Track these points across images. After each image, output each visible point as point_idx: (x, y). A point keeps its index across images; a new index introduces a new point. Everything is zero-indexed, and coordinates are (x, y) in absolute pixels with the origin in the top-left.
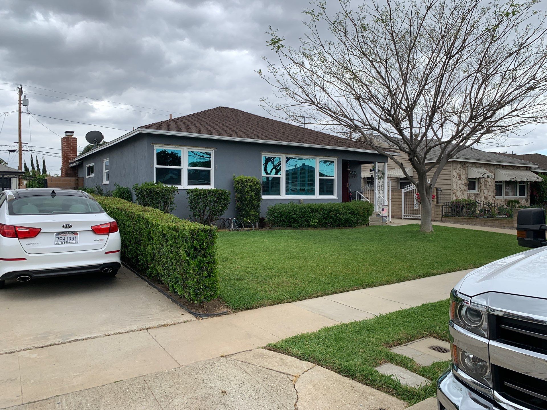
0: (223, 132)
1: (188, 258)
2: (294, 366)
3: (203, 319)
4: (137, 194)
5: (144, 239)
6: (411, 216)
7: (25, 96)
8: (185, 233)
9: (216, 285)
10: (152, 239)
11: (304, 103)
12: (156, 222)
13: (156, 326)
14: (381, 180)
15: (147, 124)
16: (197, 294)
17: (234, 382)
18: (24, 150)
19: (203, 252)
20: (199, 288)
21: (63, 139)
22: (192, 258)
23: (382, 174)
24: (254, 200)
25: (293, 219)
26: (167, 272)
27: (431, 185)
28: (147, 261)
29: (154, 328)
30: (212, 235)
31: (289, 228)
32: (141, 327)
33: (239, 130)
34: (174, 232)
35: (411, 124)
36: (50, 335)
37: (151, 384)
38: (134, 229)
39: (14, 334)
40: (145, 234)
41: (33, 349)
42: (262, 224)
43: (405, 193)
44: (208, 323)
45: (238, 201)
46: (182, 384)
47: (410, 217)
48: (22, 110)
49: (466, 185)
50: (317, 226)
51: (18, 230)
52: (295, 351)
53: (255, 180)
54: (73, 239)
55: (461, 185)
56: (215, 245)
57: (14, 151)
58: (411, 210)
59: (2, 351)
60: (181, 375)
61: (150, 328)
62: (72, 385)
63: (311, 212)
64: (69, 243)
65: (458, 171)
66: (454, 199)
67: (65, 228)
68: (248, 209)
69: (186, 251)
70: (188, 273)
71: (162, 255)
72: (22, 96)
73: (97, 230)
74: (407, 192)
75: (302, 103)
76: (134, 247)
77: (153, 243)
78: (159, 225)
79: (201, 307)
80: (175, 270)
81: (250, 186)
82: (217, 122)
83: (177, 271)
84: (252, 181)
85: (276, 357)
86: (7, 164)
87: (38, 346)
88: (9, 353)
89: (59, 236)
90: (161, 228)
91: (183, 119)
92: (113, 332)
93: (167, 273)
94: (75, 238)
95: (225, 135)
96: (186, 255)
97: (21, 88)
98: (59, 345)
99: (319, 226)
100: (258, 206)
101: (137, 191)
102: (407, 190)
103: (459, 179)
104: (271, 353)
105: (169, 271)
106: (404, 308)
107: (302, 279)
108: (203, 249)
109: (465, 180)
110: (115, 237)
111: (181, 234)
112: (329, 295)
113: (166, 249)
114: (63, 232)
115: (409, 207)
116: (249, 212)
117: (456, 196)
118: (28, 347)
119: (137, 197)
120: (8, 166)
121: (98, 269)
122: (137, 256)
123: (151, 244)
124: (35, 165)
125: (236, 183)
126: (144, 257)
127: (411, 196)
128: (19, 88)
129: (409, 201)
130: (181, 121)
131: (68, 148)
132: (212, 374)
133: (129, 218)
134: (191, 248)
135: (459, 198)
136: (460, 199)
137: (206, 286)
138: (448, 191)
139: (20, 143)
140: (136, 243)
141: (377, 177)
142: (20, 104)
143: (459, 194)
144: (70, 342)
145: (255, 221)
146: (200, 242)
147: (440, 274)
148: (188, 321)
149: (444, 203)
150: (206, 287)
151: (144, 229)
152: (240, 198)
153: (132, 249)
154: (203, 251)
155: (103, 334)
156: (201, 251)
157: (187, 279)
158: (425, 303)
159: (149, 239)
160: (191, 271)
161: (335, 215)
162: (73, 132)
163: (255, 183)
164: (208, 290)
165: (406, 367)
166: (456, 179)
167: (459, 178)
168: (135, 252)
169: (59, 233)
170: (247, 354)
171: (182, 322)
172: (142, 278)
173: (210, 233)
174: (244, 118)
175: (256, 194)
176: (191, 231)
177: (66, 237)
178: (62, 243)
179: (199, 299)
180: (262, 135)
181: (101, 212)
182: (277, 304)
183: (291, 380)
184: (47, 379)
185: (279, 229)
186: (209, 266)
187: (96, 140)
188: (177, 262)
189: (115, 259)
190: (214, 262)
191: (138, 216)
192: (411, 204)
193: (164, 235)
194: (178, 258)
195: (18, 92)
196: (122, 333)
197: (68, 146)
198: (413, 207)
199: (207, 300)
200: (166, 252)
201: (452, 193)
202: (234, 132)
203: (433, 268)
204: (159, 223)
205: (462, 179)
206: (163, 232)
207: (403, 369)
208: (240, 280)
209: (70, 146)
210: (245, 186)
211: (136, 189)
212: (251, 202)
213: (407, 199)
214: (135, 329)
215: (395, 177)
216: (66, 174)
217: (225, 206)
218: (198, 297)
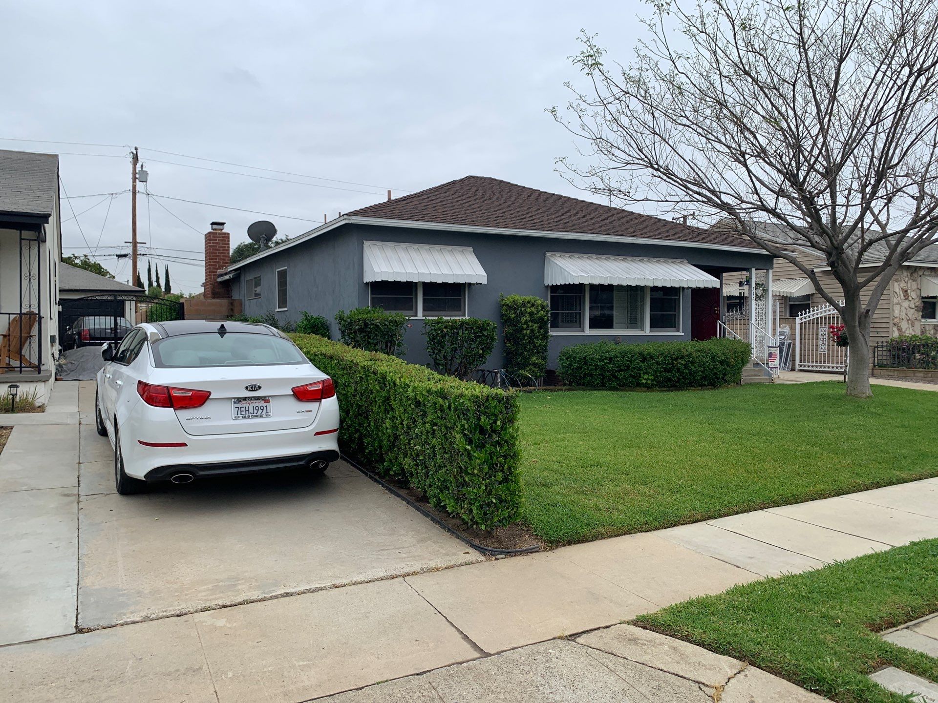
0: (482, 219)
1: (469, 447)
2: (705, 666)
3: (497, 559)
4: (343, 329)
5: (375, 409)
6: (812, 367)
7: (142, 166)
8: (464, 402)
9: (520, 496)
10: (392, 409)
11: (630, 164)
12: (402, 380)
13: (419, 570)
14: (761, 300)
15: (358, 209)
16: (485, 514)
17: (598, 693)
18: (140, 255)
19: (495, 438)
20: (488, 503)
21: (208, 237)
22: (477, 447)
23: (763, 290)
24: (537, 338)
25: (608, 371)
26: (422, 469)
27: (868, 311)
28: (381, 447)
29: (414, 574)
30: (511, 407)
31: (601, 388)
32: (393, 573)
33: (507, 214)
34: (440, 400)
35: (833, 197)
36: (239, 582)
37: (442, 689)
38: (356, 390)
39: (178, 578)
40: (379, 400)
41: (215, 609)
42: (551, 380)
43: (801, 324)
44: (507, 566)
45: (509, 340)
46: (500, 693)
47: (811, 369)
48: (137, 189)
49: (917, 309)
50: (652, 385)
51: (175, 394)
52: (696, 633)
53: (539, 303)
54: (263, 410)
55: (909, 309)
56: (516, 424)
57: (125, 256)
58: (813, 356)
59: (166, 611)
60: (493, 673)
61: (408, 575)
62: (302, 684)
63: (641, 361)
64: (256, 416)
65: (903, 285)
66: (896, 334)
67: (250, 390)
68: (526, 353)
69: (465, 435)
70: (469, 474)
71: (412, 439)
72: (137, 166)
73: (302, 394)
74: (805, 323)
75: (628, 164)
76: (354, 423)
77: (394, 417)
78: (408, 386)
79: (489, 534)
80: (440, 467)
81: (531, 314)
82: (470, 203)
83: (444, 470)
84: (533, 305)
85: (662, 644)
86: (114, 277)
87: (224, 604)
88: (178, 616)
89: (239, 405)
90: (413, 391)
91: (414, 199)
92: (346, 581)
93: (424, 471)
94: (265, 408)
95: (488, 225)
96: (466, 441)
97: (137, 152)
98: (259, 603)
99: (656, 385)
100: (545, 349)
101: (343, 322)
102: (805, 318)
103: (906, 299)
104: (648, 634)
105: (426, 467)
106: (878, 551)
107: (659, 486)
108: (494, 431)
109: (916, 301)
110: (331, 404)
111: (454, 403)
112: (716, 518)
113: (423, 428)
114: (246, 398)
115: (809, 350)
116: (529, 358)
117: (898, 329)
118: (208, 604)
119: (342, 332)
120: (116, 279)
121: (302, 463)
122: (361, 438)
123: (390, 419)
124: (154, 278)
125: (505, 308)
126: (375, 439)
127: (813, 329)
128: (133, 153)
129: (809, 339)
130: (412, 202)
131: (216, 250)
132: (550, 675)
133: (345, 372)
134: (475, 429)
135: (904, 332)
136: (907, 335)
137: (501, 498)
138: (884, 320)
139: (135, 243)
140: (360, 415)
141: (754, 296)
142: (135, 179)
143: (904, 325)
144: (276, 597)
145: (538, 374)
146: (490, 419)
147: (915, 480)
148: (472, 563)
149: (878, 343)
150: (501, 501)
151: (377, 391)
152: (512, 335)
153: (351, 424)
154: (495, 436)
155: (329, 583)
156: (492, 436)
157: (464, 484)
158: (916, 540)
159: (385, 408)
160: (476, 472)
161: (686, 366)
162: (223, 224)
163: (540, 308)
164: (505, 506)
165: (930, 676)
166: (899, 299)
167: (904, 296)
168: (357, 431)
169: (239, 400)
170: (604, 635)
171: (461, 565)
172: (371, 477)
173: (508, 403)
174: (513, 195)
175: (540, 328)
176: (476, 400)
177: (251, 406)
178: (244, 417)
179: (489, 523)
180: (549, 222)
181: (304, 362)
182: (625, 534)
183: (709, 694)
184: (254, 671)
185: (584, 390)
186: (507, 462)
187: (264, 236)
188: (445, 452)
189: (330, 444)
190: (513, 455)
191: (365, 368)
192: (813, 345)
193: (418, 404)
194: (447, 446)
195: (131, 159)
196: (362, 582)
197: (216, 246)
198: (817, 350)
199: (504, 524)
200: (422, 433)
201: (891, 325)
202: (500, 220)
203: (901, 469)
204: (408, 383)
205: (910, 299)
206: (416, 398)
207: (926, 682)
208: (546, 485)
209: (219, 247)
210: (522, 314)
211: (342, 319)
212: (531, 342)
213: (805, 334)
214: (383, 575)
215: (781, 295)
216: (213, 294)
217: (488, 348)
218: (488, 519)
